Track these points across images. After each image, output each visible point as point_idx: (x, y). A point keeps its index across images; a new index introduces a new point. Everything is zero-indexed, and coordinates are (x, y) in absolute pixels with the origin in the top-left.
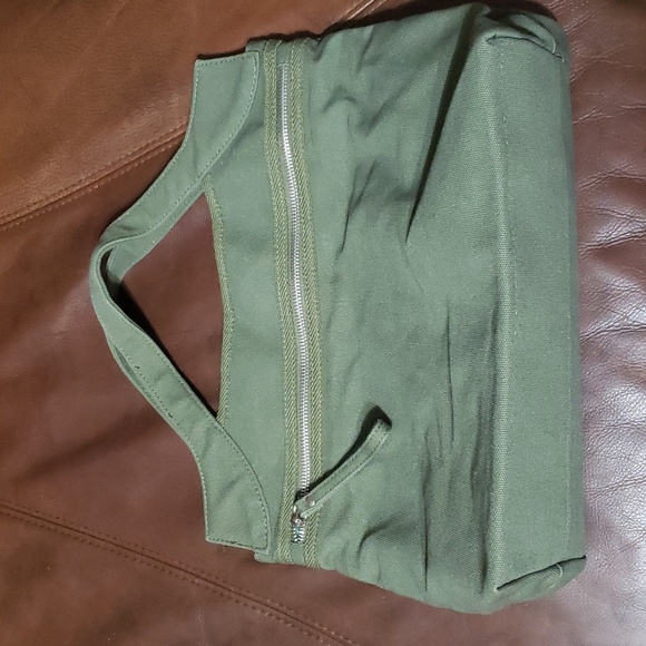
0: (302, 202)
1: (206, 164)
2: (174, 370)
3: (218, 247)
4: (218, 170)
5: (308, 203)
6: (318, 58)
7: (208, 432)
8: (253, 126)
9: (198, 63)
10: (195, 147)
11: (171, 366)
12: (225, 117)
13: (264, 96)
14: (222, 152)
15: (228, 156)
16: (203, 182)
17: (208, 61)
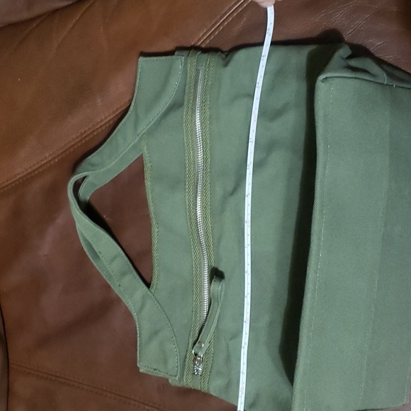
0: (205, 160)
1: (144, 127)
2: (124, 254)
3: (148, 183)
4: (151, 132)
5: (209, 160)
6: (226, 65)
7: (144, 297)
8: (176, 106)
9: (141, 59)
10: (137, 115)
11: (122, 252)
12: (157, 97)
13: (185, 86)
14: (155, 120)
15: (158, 124)
16: (141, 140)
17: (148, 59)
